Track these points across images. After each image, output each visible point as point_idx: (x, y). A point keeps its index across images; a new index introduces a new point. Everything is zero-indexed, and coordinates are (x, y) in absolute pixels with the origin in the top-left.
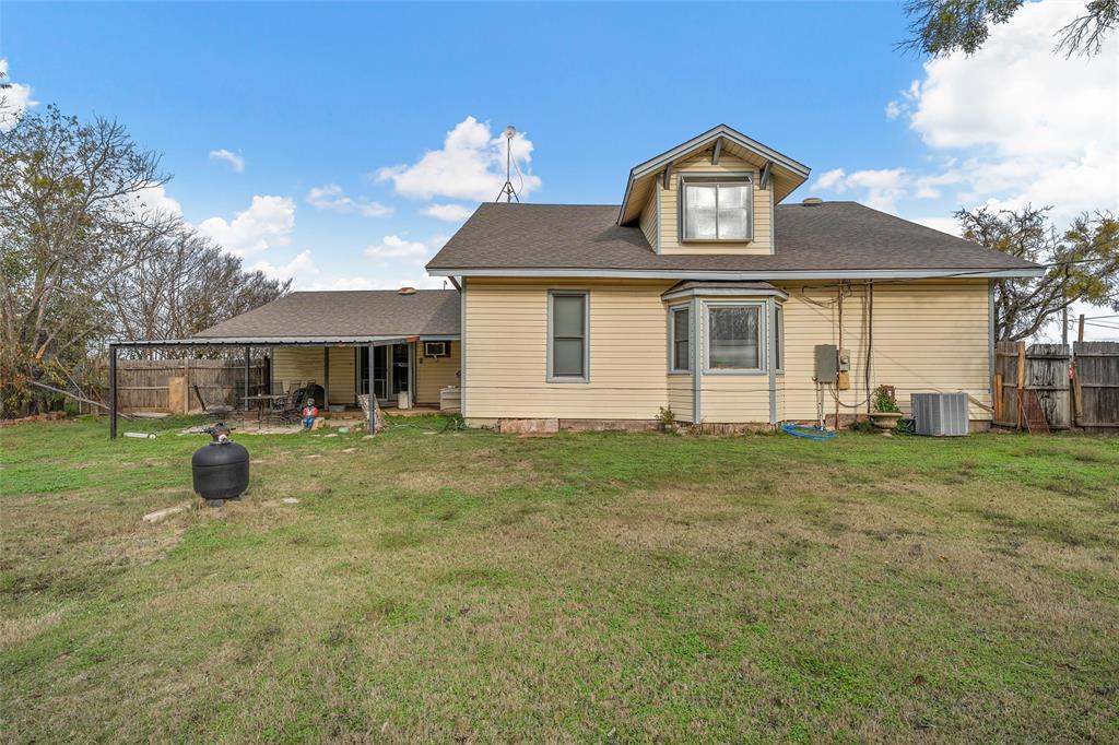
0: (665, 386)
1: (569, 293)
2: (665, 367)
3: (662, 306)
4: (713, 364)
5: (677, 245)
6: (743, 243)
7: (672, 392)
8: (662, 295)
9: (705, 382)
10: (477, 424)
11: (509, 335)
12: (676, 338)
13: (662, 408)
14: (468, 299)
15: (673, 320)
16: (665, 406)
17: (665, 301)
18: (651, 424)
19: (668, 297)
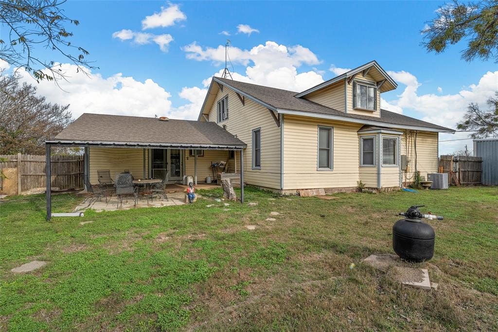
0: (358, 172)
1: (326, 128)
2: (358, 164)
3: (357, 136)
4: (385, 162)
5: (352, 110)
6: (371, 112)
7: (360, 175)
8: (358, 132)
9: (382, 170)
10: (288, 193)
11: (303, 147)
12: (364, 151)
13: (358, 182)
14: (285, 127)
15: (362, 143)
16: (359, 180)
17: (358, 134)
18: (354, 189)
19: (359, 133)
